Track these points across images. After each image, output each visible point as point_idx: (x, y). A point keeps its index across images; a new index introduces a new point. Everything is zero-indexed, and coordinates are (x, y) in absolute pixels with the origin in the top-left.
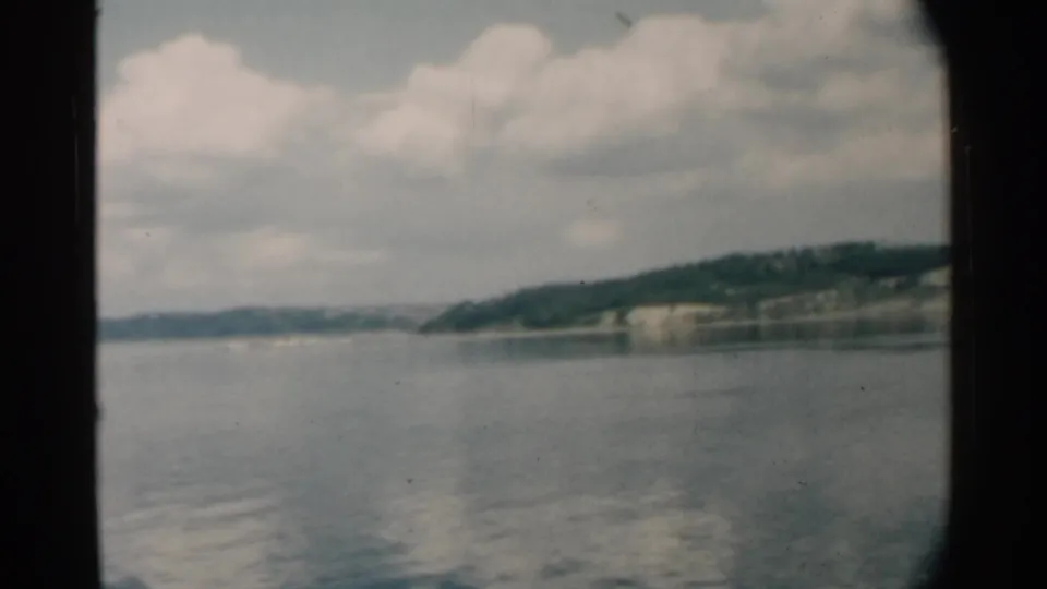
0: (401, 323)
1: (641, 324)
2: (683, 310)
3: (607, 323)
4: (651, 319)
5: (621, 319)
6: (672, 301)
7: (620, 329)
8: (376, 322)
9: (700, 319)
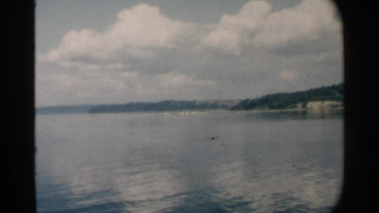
0: (224, 107)
1: (312, 108)
2: (327, 103)
3: (299, 107)
4: (314, 106)
5: (304, 106)
6: (323, 100)
7: (304, 110)
8: (214, 106)
9: (332, 106)
